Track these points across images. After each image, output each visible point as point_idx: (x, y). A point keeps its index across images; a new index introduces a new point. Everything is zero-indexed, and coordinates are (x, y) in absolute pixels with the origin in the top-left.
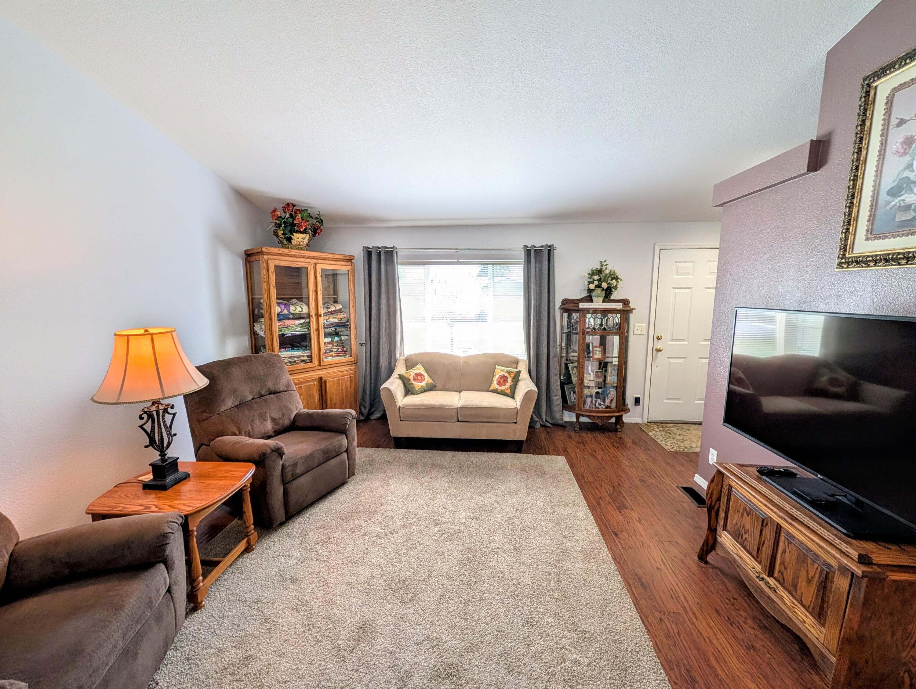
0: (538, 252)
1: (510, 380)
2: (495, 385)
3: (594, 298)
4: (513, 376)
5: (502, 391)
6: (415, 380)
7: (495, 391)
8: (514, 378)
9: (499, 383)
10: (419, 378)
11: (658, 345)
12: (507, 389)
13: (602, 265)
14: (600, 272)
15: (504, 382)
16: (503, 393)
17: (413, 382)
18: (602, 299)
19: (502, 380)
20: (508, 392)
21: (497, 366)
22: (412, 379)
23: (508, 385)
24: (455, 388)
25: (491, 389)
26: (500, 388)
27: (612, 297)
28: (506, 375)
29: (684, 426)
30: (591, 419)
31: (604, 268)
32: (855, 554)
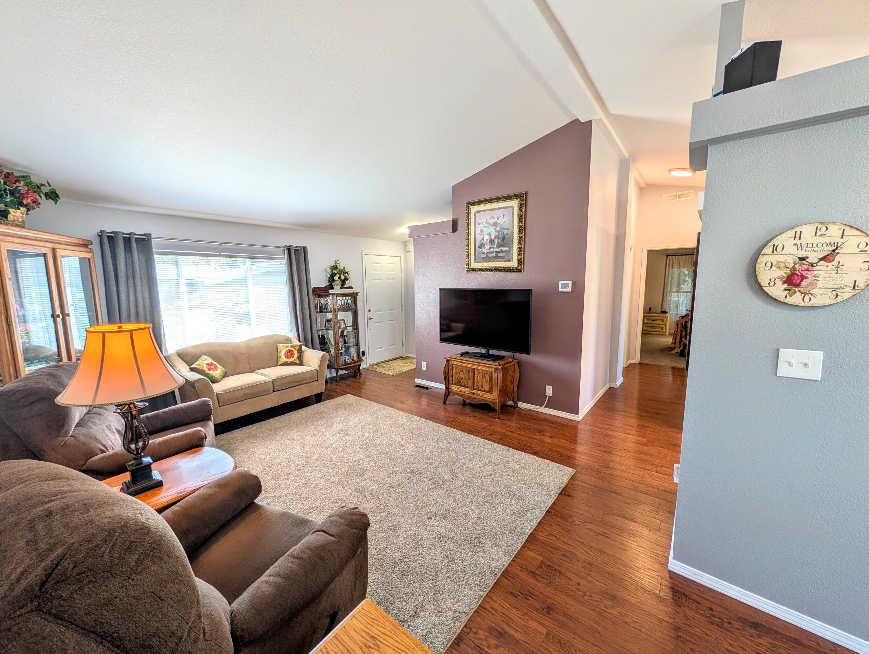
0: (297, 250)
1: (295, 352)
2: (283, 359)
3: (334, 287)
4: (297, 349)
5: (292, 362)
6: (209, 370)
7: (286, 364)
8: (298, 350)
9: (287, 357)
10: (212, 367)
11: (370, 315)
12: (296, 360)
13: (336, 263)
14: (335, 268)
15: (291, 355)
16: (293, 364)
17: (208, 372)
18: (340, 287)
19: (289, 354)
20: (297, 361)
21: (278, 344)
22: (206, 369)
23: (295, 357)
24: (246, 370)
25: (280, 364)
26: (289, 361)
27: (346, 286)
28: (292, 349)
29: (388, 363)
30: (346, 370)
31: (338, 265)
32: (497, 364)
